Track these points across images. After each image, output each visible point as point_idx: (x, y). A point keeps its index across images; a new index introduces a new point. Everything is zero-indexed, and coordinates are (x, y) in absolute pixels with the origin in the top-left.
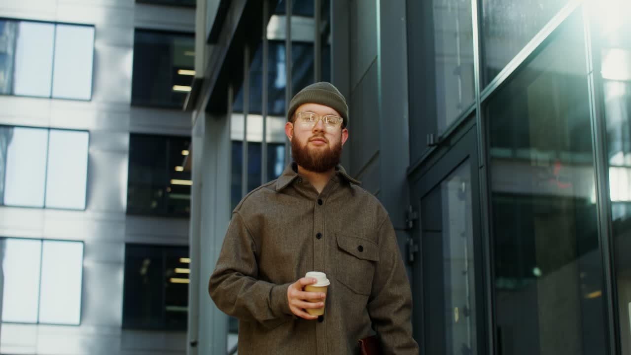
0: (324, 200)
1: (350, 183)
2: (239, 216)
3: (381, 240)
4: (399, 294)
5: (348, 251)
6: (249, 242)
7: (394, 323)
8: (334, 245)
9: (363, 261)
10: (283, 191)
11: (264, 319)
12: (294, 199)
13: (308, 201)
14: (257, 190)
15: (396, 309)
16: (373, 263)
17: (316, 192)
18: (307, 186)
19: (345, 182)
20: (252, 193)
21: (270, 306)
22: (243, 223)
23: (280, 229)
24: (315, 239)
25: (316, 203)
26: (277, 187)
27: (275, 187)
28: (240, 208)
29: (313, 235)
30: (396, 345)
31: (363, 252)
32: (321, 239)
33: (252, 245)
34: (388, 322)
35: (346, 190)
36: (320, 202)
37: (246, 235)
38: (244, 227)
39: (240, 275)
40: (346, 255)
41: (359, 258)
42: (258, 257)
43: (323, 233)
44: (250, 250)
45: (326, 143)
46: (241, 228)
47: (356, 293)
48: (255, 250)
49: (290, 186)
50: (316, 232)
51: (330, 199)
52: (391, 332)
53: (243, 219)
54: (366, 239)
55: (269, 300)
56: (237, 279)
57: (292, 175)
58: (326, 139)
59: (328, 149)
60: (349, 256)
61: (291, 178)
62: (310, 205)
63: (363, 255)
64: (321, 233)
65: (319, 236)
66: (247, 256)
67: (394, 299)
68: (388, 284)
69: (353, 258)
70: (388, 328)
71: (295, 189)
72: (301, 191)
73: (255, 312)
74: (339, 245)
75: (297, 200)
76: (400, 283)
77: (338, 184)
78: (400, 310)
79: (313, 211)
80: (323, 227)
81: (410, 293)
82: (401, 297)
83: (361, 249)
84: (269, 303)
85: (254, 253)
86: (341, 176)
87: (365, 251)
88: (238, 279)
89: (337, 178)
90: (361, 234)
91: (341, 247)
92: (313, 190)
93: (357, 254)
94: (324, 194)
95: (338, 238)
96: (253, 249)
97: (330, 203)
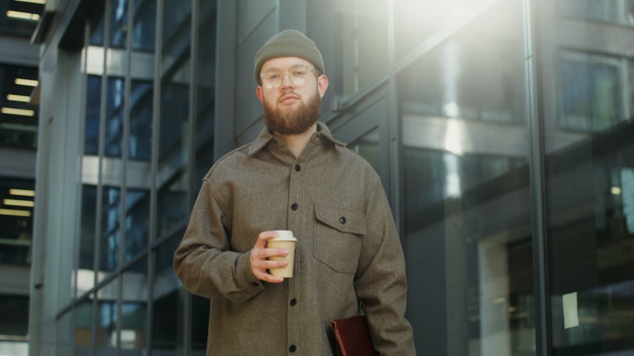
0: (302, 165)
1: (336, 145)
2: (208, 185)
3: (369, 209)
4: (389, 270)
5: (327, 223)
6: (218, 214)
7: (382, 302)
8: (311, 217)
9: (346, 234)
10: (256, 156)
11: (229, 290)
12: (267, 164)
13: (283, 168)
14: (229, 155)
15: (385, 286)
16: (359, 236)
17: (293, 157)
18: (282, 149)
19: (328, 145)
20: (224, 158)
21: (234, 276)
22: (212, 192)
23: (251, 199)
24: (290, 210)
25: (294, 170)
26: (250, 151)
27: (248, 152)
28: (210, 176)
29: (288, 206)
30: (384, 328)
31: (346, 224)
32: (297, 210)
33: (222, 218)
34: (375, 301)
35: (329, 154)
36: (298, 168)
37: (215, 206)
38: (213, 197)
39: (206, 248)
40: (325, 228)
41: (340, 231)
42: (228, 231)
43: (299, 203)
44: (220, 223)
45: (298, 99)
46: (209, 199)
47: (337, 272)
48: (225, 223)
49: (265, 149)
50: (291, 203)
51: (310, 165)
52: (378, 312)
53: (212, 188)
54: (350, 209)
55: (234, 269)
56: (203, 252)
57: (268, 137)
58: (297, 95)
59: (302, 107)
60: (329, 229)
61: (266, 141)
62: (286, 171)
63: (346, 228)
64: (298, 203)
65: (294, 207)
66: (215, 230)
67: (384, 276)
68: (376, 260)
69: (334, 232)
70: (375, 308)
71: (270, 153)
72: (276, 156)
73: (220, 284)
74: (317, 217)
75: (271, 165)
76: (391, 258)
77: (320, 147)
78: (390, 287)
79: (289, 179)
80: (299, 197)
81: (404, 268)
82: (392, 273)
83: (344, 220)
84: (234, 273)
85: (224, 226)
86: (323, 138)
87: (348, 222)
88: (205, 251)
89: (318, 140)
90: (345, 203)
91: (319, 219)
92: (290, 154)
93: (339, 226)
94: (302, 158)
95: (316, 208)
96: (222, 222)
97: (310, 168)
